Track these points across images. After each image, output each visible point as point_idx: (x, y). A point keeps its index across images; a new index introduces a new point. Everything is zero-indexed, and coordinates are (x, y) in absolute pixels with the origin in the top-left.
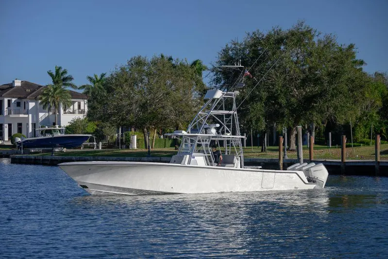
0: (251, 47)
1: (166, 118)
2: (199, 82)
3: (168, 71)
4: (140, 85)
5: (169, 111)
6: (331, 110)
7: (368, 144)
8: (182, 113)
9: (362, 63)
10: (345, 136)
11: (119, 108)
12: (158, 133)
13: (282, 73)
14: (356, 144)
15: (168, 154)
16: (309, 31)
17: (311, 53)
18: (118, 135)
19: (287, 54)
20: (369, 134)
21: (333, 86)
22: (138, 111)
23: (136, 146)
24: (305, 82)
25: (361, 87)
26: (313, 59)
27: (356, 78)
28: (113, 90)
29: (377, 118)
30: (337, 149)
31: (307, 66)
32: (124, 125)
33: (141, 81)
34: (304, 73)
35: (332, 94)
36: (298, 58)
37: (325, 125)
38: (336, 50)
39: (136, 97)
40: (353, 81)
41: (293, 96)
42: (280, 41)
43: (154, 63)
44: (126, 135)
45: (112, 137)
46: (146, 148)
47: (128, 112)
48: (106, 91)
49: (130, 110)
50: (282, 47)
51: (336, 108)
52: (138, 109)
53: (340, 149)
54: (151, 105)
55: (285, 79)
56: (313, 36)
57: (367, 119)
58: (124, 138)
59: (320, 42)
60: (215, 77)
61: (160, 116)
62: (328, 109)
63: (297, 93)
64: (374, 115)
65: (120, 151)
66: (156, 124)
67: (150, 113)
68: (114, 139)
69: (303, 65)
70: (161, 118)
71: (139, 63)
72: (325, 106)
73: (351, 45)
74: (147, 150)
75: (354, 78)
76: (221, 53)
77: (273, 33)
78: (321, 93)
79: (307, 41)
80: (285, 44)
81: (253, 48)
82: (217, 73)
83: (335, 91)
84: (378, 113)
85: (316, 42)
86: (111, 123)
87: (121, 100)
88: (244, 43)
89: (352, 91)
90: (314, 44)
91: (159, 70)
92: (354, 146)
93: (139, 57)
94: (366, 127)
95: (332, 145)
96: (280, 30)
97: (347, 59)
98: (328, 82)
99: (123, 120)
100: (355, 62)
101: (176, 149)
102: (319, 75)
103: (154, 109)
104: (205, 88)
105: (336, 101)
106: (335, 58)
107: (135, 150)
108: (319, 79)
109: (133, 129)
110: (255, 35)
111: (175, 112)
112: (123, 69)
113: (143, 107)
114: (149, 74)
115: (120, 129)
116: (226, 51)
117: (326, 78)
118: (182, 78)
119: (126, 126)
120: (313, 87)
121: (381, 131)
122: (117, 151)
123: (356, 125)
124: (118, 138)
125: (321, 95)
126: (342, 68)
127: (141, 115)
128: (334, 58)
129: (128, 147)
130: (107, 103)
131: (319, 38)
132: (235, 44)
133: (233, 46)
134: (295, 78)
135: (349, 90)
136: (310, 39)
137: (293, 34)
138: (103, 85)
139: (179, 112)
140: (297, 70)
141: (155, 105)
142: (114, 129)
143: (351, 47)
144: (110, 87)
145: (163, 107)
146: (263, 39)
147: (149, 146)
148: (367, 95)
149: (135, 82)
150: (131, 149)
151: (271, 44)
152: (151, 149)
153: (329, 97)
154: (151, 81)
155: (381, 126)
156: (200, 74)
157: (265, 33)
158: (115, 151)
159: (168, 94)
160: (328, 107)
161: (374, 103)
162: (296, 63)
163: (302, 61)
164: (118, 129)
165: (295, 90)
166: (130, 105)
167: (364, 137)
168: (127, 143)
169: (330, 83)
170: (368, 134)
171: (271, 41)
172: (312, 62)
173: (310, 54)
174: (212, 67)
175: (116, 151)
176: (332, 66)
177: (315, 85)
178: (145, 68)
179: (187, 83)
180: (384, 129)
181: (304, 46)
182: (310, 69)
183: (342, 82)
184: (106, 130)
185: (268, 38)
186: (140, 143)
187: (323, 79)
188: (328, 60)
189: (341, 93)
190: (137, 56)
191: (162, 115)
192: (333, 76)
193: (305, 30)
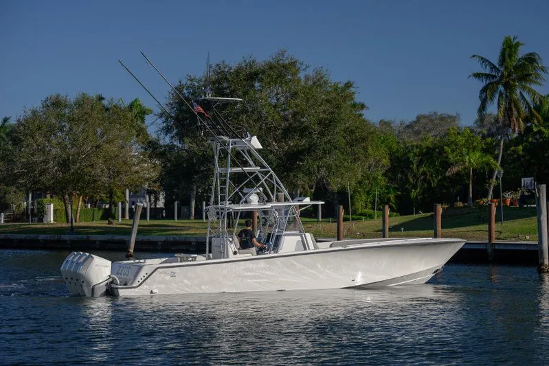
0: (214, 83)
1: (95, 181)
2: (141, 132)
3: (99, 115)
4: (59, 134)
5: (100, 171)
6: (323, 171)
7: (371, 217)
8: (119, 173)
9: (363, 106)
10: (341, 207)
11: (29, 167)
12: (84, 201)
13: (256, 121)
14: (355, 217)
15: (97, 230)
16: (293, 64)
17: (296, 93)
18: (28, 203)
19: (264, 94)
20: (373, 204)
21: (325, 139)
22: (56, 171)
23: (52, 219)
24: (287, 132)
25: (363, 140)
26: (298, 101)
27: (357, 128)
28: (21, 141)
29: (383, 181)
30: (330, 223)
31: (291, 111)
32: (38, 189)
33: (61, 129)
34: (287, 120)
35: (323, 149)
36: (278, 100)
37: (313, 190)
38: (329, 89)
39: (54, 151)
40: (352, 132)
41: (271, 152)
42: (253, 76)
43: (79, 104)
44: (39, 203)
45: (19, 206)
46: (68, 222)
47: (43, 172)
48: (10, 143)
49: (44, 170)
50: (257, 84)
51: (329, 168)
52: (56, 168)
53: (335, 224)
54: (74, 162)
55: (260, 129)
56: (298, 70)
57: (369, 183)
58: (35, 208)
59: (307, 78)
60: (165, 125)
61: (87, 178)
62: (318, 170)
63: (277, 148)
64: (379, 177)
65: (31, 226)
66: (82, 188)
67: (73, 174)
68: (22, 209)
69: (284, 110)
70: (89, 180)
71: (57, 103)
72: (315, 166)
73: (348, 83)
74: (70, 225)
75: (354, 128)
76: (173, 92)
77: (243, 65)
78: (309, 149)
79: (289, 77)
80: (261, 80)
81: (217, 85)
82: (167, 119)
83: (328, 145)
84: (384, 175)
85: (302, 78)
86: (17, 187)
87: (32, 155)
88: (203, 80)
89: (352, 146)
90: (299, 81)
91: (86, 113)
92: (353, 219)
93: (58, 96)
94: (368, 193)
95: (322, 218)
96: (253, 62)
97: (345, 101)
98: (318, 134)
99: (35, 183)
100: (354, 105)
101: (109, 224)
102: (306, 124)
103: (79, 168)
104: (151, 139)
105: (329, 160)
106: (328, 101)
107: (52, 224)
108: (306, 128)
109: (48, 196)
110: (220, 68)
111: (108, 172)
112: (34, 112)
113: (64, 165)
114: (71, 120)
115: (30, 195)
116: (179, 89)
117: (316, 127)
118: (119, 126)
119: (39, 192)
120: (298, 139)
121: (389, 199)
122: (27, 226)
123: (355, 191)
124: (27, 207)
125: (309, 150)
126: (339, 114)
127: (61, 176)
128: (326, 100)
129: (41, 220)
130: (12, 160)
131: (307, 73)
132: (192, 80)
133: (189, 83)
134: (275, 127)
135: (347, 143)
136: (294, 74)
137: (271, 67)
138: (7, 135)
139: (114, 172)
140: (277, 117)
141: (80, 163)
142: (21, 195)
143: (348, 85)
144: (17, 137)
145: (92, 166)
146: (230, 73)
147: (72, 220)
148: (370, 150)
149: (52, 131)
150: (45, 222)
151: (241, 80)
152: (74, 224)
153: (320, 153)
154: (75, 129)
155: (388, 193)
156: (143, 120)
157: (234, 66)
158: (24, 227)
159: (98, 147)
160: (318, 167)
161: (380, 161)
162: (275, 107)
163: (284, 104)
164: (28, 195)
165: (274, 143)
166: (46, 162)
167: (366, 207)
168: (40, 214)
169: (322, 134)
170: (370, 203)
171: (242, 76)
172: (297, 106)
173: (295, 95)
174: (160, 111)
175: (25, 225)
176: (325, 112)
177: (302, 136)
178: (67, 110)
179: (124, 132)
180: (392, 197)
181: (286, 83)
182: (294, 115)
183: (337, 133)
184: (11, 197)
185: (237, 72)
186: (58, 214)
187: (312, 129)
188: (319, 103)
189: (336, 148)
190: (54, 95)
191: (90, 176)
192: (326, 125)
193: (287, 62)
